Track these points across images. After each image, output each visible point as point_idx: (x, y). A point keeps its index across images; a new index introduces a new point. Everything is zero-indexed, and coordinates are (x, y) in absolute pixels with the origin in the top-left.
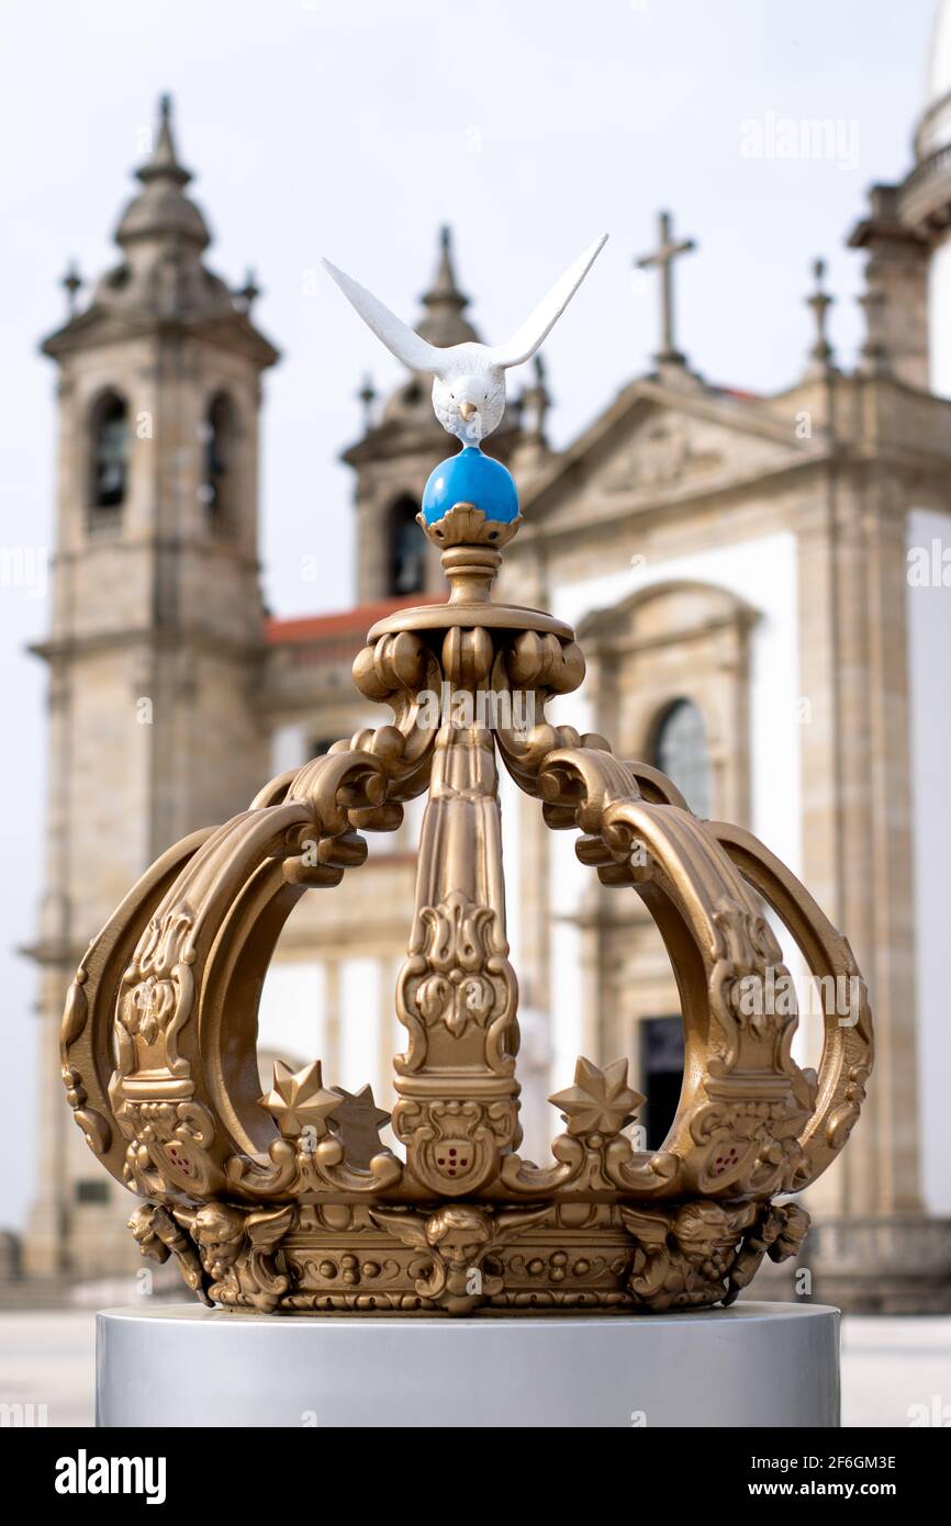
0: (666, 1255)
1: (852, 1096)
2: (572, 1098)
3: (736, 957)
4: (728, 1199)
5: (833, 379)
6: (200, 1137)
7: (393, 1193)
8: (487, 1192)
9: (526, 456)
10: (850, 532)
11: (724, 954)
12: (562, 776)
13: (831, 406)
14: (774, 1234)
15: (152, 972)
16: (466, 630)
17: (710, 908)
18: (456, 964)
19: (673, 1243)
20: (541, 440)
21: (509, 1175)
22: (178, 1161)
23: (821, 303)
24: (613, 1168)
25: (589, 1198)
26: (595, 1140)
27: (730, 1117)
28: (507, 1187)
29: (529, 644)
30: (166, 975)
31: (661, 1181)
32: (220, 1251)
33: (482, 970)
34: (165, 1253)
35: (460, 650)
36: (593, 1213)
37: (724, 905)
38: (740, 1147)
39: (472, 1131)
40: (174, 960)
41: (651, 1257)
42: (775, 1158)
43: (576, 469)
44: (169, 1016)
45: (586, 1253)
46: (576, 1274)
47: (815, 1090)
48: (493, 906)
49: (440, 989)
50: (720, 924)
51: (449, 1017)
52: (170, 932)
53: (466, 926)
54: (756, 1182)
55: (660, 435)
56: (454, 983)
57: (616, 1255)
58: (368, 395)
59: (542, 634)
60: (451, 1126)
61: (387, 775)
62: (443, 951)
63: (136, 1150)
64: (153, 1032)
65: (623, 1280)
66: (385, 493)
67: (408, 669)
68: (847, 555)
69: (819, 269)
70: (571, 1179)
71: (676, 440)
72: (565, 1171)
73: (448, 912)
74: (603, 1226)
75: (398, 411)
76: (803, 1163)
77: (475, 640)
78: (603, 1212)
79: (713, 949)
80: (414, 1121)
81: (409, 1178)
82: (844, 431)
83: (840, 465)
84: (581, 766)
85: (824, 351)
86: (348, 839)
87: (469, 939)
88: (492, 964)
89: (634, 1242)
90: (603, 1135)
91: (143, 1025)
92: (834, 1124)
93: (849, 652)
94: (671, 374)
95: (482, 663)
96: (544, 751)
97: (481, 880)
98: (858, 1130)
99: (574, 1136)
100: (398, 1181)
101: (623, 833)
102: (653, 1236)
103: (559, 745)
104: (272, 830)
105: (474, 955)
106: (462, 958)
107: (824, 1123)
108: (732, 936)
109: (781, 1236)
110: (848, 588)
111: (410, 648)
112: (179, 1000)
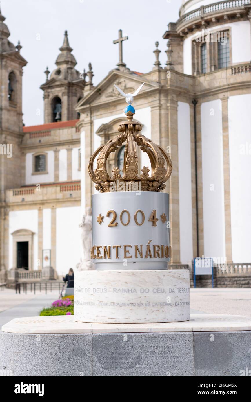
0: (152, 186)
1: (170, 173)
2: (143, 170)
3: (159, 157)
4: (158, 181)
5: (160, 70)
6: (106, 174)
7: (125, 180)
8: (135, 179)
9: (87, 88)
10: (164, 107)
11: (158, 156)
12: (141, 139)
13: (159, 77)
14: (162, 186)
15: (101, 158)
16: (130, 124)
17: (156, 152)
18: (132, 157)
19: (153, 185)
20: (91, 84)
21: (137, 178)
22: (103, 177)
23: (158, 52)
24: (147, 177)
25: (144, 180)
26: (145, 174)
27: (158, 172)
28: (137, 179)
29: (137, 126)
30: (102, 158)
31: (152, 179)
32: (107, 186)
33: (135, 157)
34: (99, 189)
35: (130, 126)
36: (145, 182)
37: (158, 152)
38: (159, 176)
39: (134, 173)
40: (103, 157)
41: (150, 187)
42: (163, 178)
43: (99, 91)
44: (103, 162)
45: (144, 186)
46: (143, 188)
47: (167, 171)
48: (135, 151)
49: (131, 159)
50: (157, 153)
51: (132, 162)
52: (102, 154)
53: (133, 153)
54: (161, 180)
55: (119, 83)
56: (132, 158)
57: (147, 187)
58: (47, 72)
59: (138, 125)
60: (132, 172)
61: (122, 139)
62: (131, 155)
63: (97, 178)
64: (101, 164)
65: (148, 189)
66: (51, 96)
67: (124, 128)
68: (163, 112)
69: (157, 44)
70: (143, 178)
71: (123, 84)
72: (142, 177)
73: (131, 152)
74: (146, 183)
75: (54, 76)
76: (165, 179)
77: (131, 125)
78: (146, 182)
79: (157, 156)
80: (128, 172)
81: (127, 178)
82: (163, 83)
83: (162, 91)
84: (142, 138)
85: (158, 64)
86: (116, 147)
87: (133, 154)
88: (136, 157)
89: (149, 185)
90: (146, 174)
91: (100, 164)
92: (168, 175)
93: (163, 135)
94: (122, 69)
95: (132, 128)
96: (139, 137)
97: (134, 149)
98: (171, 177)
99: (143, 174)
100: (126, 178)
101: (147, 145)
102: (151, 184)
103: (140, 136)
104: (112, 144)
105: (134, 156)
106: (133, 156)
107: (167, 175)
108: (159, 155)
109: (163, 187)
110: (163, 120)
111: (124, 126)
112: (104, 161)
